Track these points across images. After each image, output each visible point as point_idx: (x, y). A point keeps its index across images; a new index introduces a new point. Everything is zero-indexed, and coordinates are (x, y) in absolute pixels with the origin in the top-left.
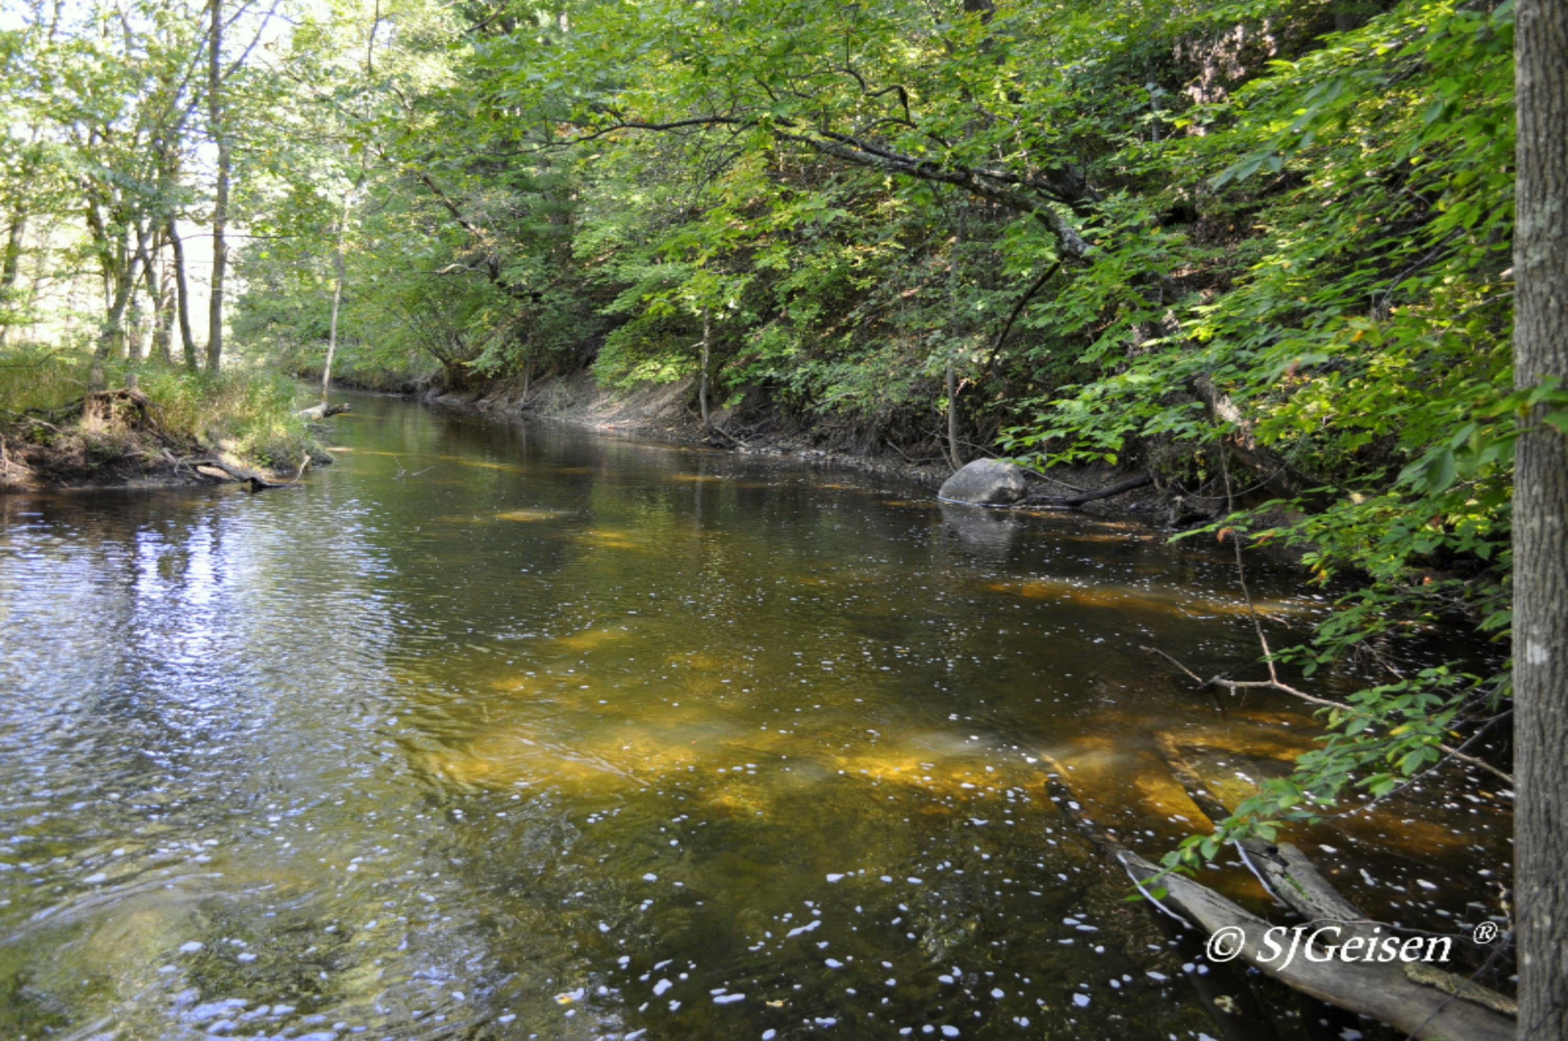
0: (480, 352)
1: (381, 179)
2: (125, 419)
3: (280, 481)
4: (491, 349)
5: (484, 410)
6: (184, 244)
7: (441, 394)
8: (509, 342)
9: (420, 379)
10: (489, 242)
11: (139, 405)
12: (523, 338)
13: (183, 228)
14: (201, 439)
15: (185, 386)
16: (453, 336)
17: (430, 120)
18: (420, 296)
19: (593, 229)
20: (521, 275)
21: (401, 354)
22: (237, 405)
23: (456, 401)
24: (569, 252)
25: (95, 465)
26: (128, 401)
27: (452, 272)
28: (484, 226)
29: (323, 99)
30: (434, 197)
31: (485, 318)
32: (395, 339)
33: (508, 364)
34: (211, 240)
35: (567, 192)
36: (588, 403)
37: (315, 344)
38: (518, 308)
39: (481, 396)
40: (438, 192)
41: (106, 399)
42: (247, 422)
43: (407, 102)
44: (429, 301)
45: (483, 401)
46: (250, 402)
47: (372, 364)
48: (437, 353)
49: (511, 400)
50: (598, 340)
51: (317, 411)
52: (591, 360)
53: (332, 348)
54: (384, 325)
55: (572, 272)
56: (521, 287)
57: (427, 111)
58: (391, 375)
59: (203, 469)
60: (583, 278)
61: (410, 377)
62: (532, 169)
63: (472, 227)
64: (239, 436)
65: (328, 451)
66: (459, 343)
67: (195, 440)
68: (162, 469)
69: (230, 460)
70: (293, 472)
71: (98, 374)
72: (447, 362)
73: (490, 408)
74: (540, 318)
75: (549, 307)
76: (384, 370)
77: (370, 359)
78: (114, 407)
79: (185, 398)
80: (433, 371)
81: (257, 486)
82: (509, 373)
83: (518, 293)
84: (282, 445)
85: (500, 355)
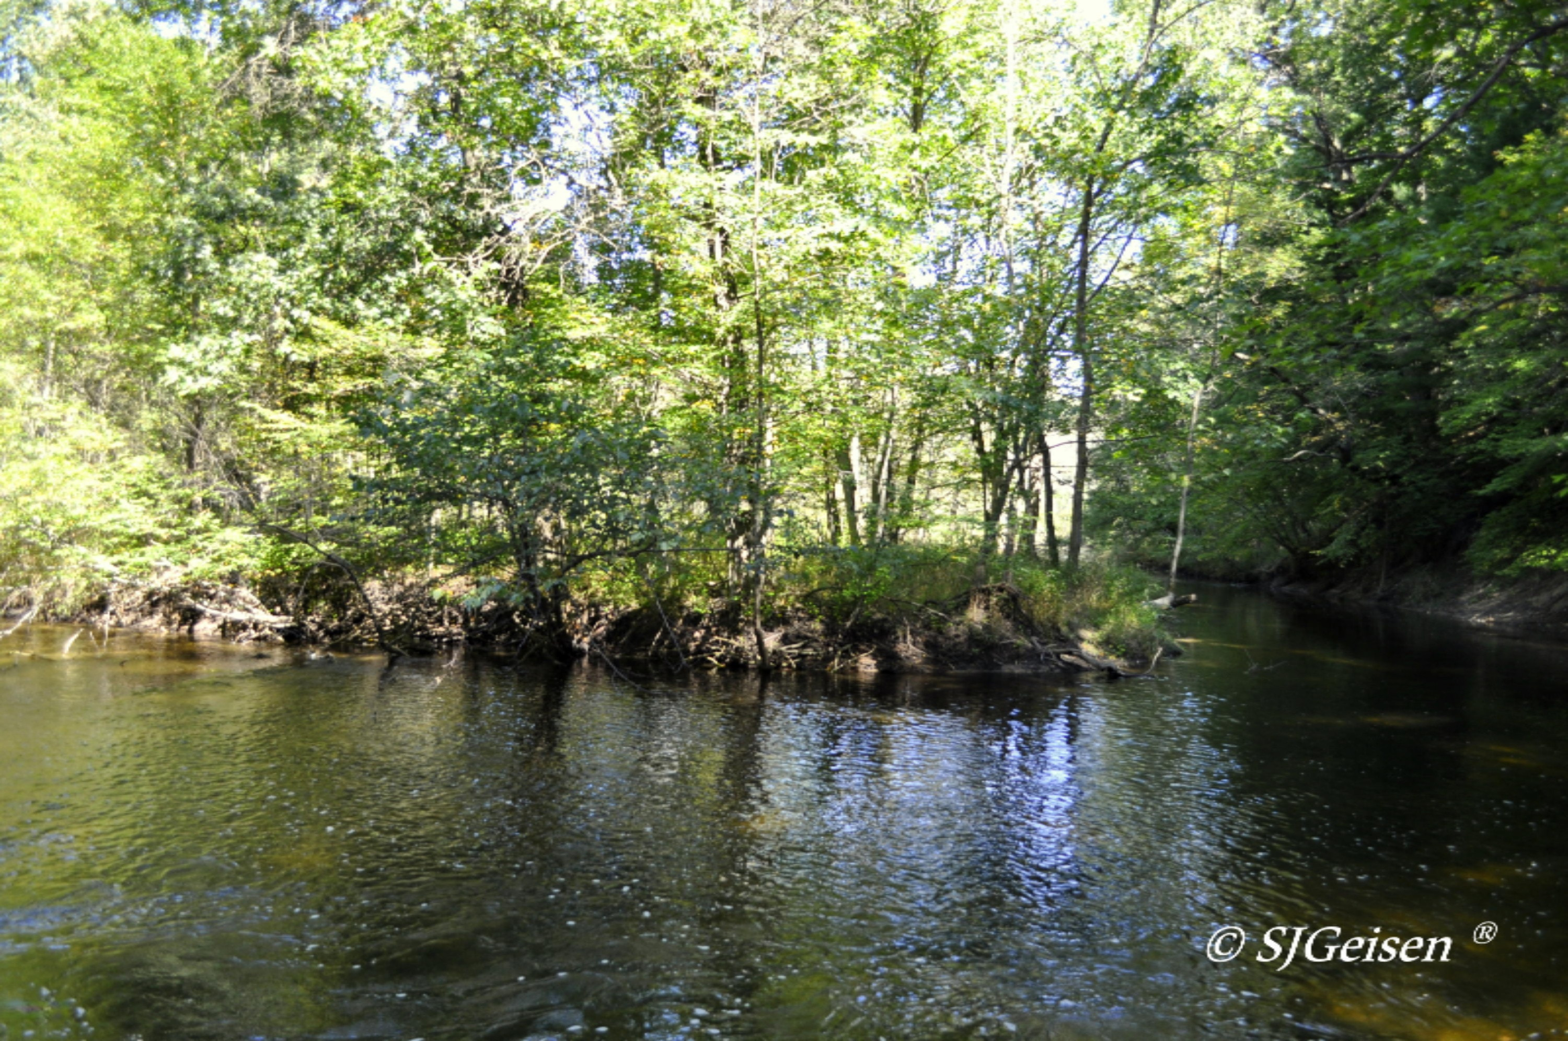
0: (1331, 540)
1: (1228, 374)
2: (1001, 610)
3: (1133, 671)
4: (1343, 536)
5: (1335, 601)
6: (1052, 452)
7: (1287, 583)
8: (1363, 528)
9: (1264, 568)
10: (1340, 426)
11: (1014, 598)
12: (1379, 522)
13: (1052, 438)
14: (1064, 629)
15: (1052, 580)
16: (1299, 523)
17: (1279, 312)
18: (1265, 484)
19: (1462, 403)
20: (1378, 458)
21: (1243, 544)
22: (1094, 597)
23: (1303, 591)
24: (1435, 429)
25: (976, 650)
26: (1004, 595)
27: (1300, 459)
28: (1334, 410)
29: (1178, 308)
30: (1282, 386)
31: (1336, 504)
32: (1239, 529)
33: (1362, 551)
34: (1075, 446)
35: (1428, 366)
36: (1459, 593)
37: (1159, 536)
38: (1372, 492)
39: (1331, 586)
40: (1286, 380)
41: (987, 592)
42: (1103, 613)
43: (1253, 298)
44: (1274, 489)
45: (1334, 591)
46: (1106, 596)
47: (1215, 554)
48: (1281, 541)
49: (1366, 590)
50: (1472, 522)
51: (1164, 601)
52: (1464, 545)
53: (1180, 540)
54: (1226, 515)
55: (1437, 450)
56: (1376, 470)
57: (1274, 303)
58: (1232, 564)
59: (1066, 657)
60: (1453, 457)
61: (1253, 567)
62: (1389, 347)
63: (1321, 411)
64: (1097, 627)
65: (1178, 641)
66: (1305, 530)
67: (1058, 630)
68: (1032, 655)
69: (1088, 649)
70: (1146, 661)
71: (981, 569)
72: (1293, 551)
73: (1342, 599)
74: (1399, 501)
75: (1411, 489)
76: (1226, 560)
77: (1212, 549)
78: (994, 600)
79: (1051, 591)
80: (1278, 561)
81: (1112, 675)
82: (1363, 562)
83: (1375, 476)
84: (1134, 637)
85: (1352, 543)
